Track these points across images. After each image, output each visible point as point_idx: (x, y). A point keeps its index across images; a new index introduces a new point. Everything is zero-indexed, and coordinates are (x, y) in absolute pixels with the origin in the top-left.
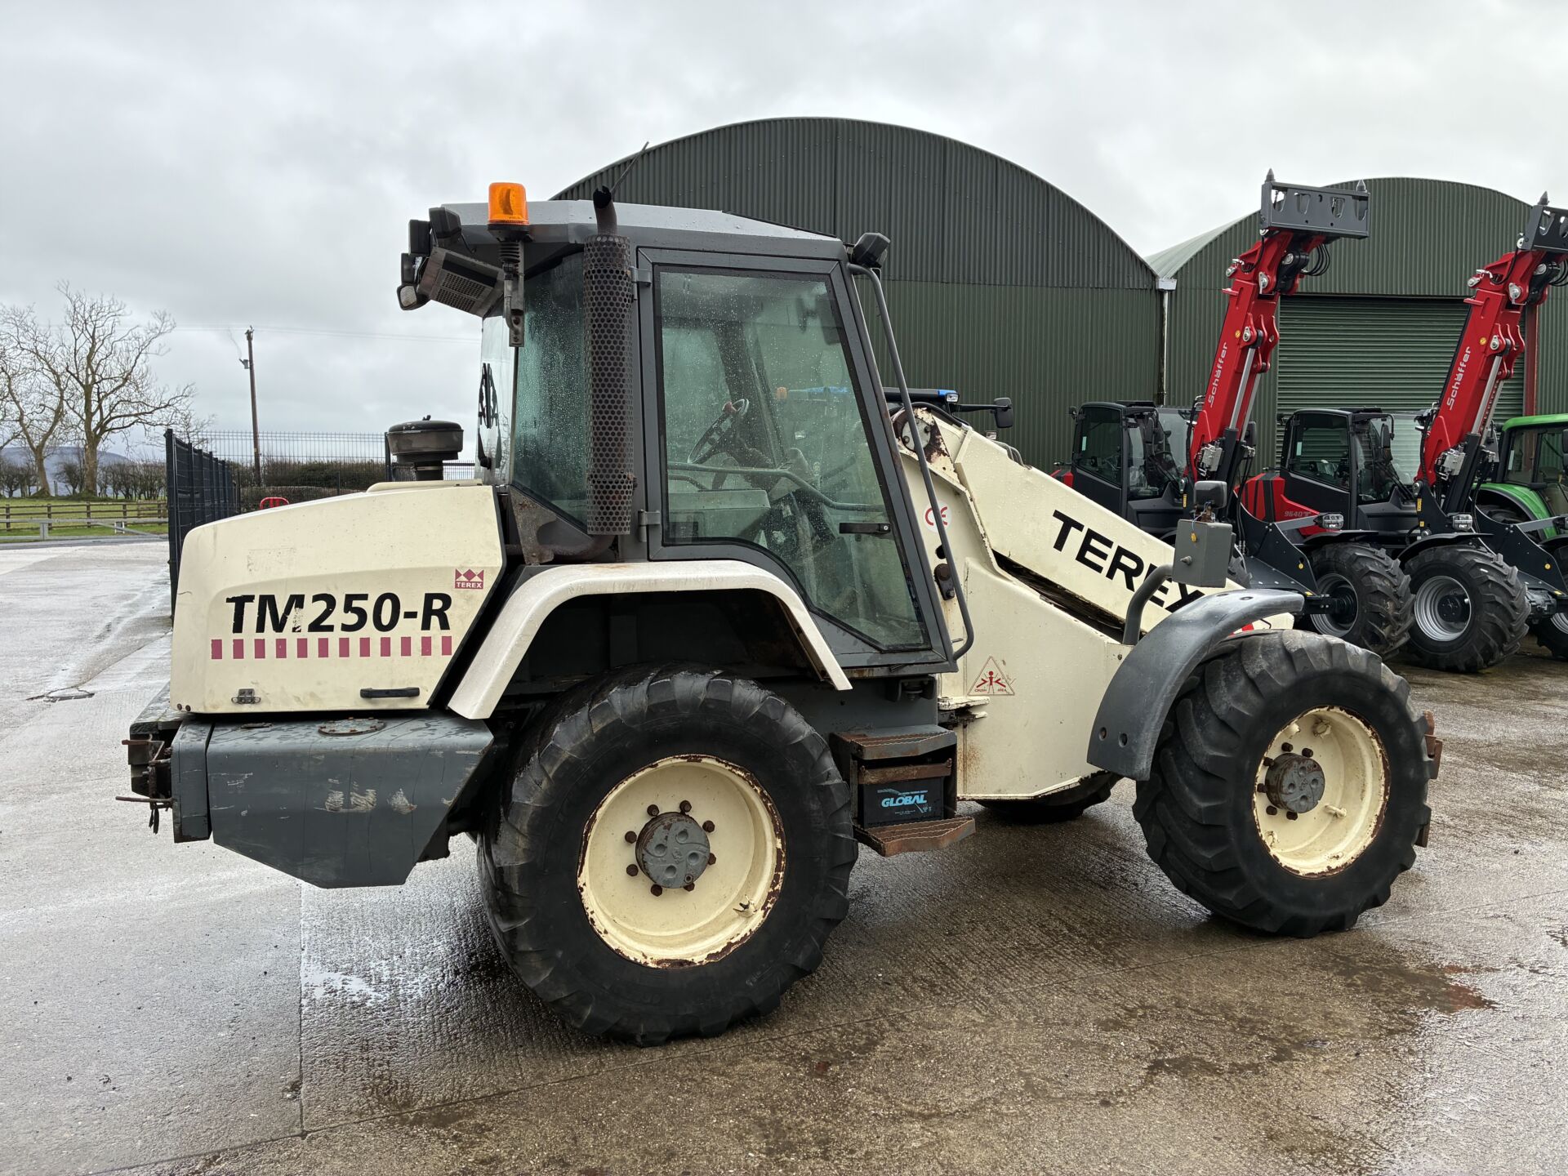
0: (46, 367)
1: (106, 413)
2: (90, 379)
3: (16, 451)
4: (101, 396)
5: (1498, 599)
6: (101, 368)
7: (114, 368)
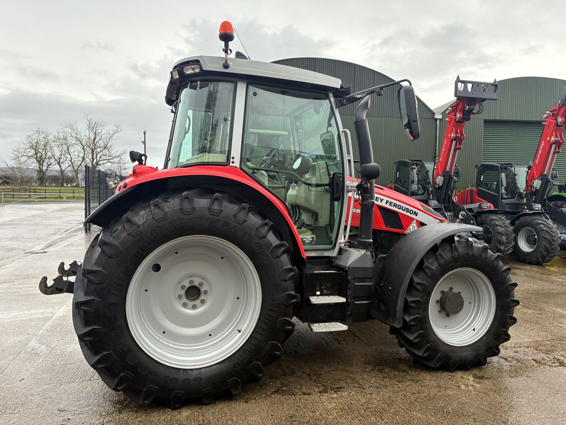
0: (80, 143)
1: (98, 159)
2: (94, 148)
3: (70, 171)
4: (97, 153)
5: (546, 237)
6: (97, 144)
7: (101, 143)
